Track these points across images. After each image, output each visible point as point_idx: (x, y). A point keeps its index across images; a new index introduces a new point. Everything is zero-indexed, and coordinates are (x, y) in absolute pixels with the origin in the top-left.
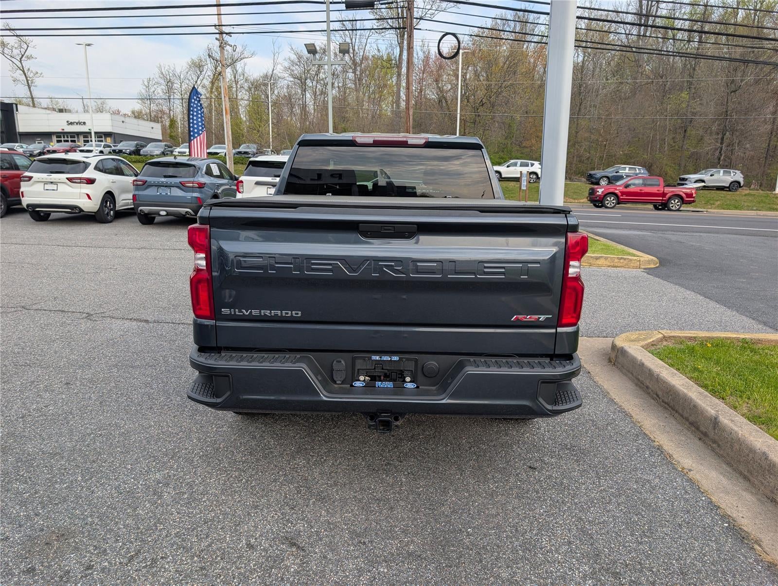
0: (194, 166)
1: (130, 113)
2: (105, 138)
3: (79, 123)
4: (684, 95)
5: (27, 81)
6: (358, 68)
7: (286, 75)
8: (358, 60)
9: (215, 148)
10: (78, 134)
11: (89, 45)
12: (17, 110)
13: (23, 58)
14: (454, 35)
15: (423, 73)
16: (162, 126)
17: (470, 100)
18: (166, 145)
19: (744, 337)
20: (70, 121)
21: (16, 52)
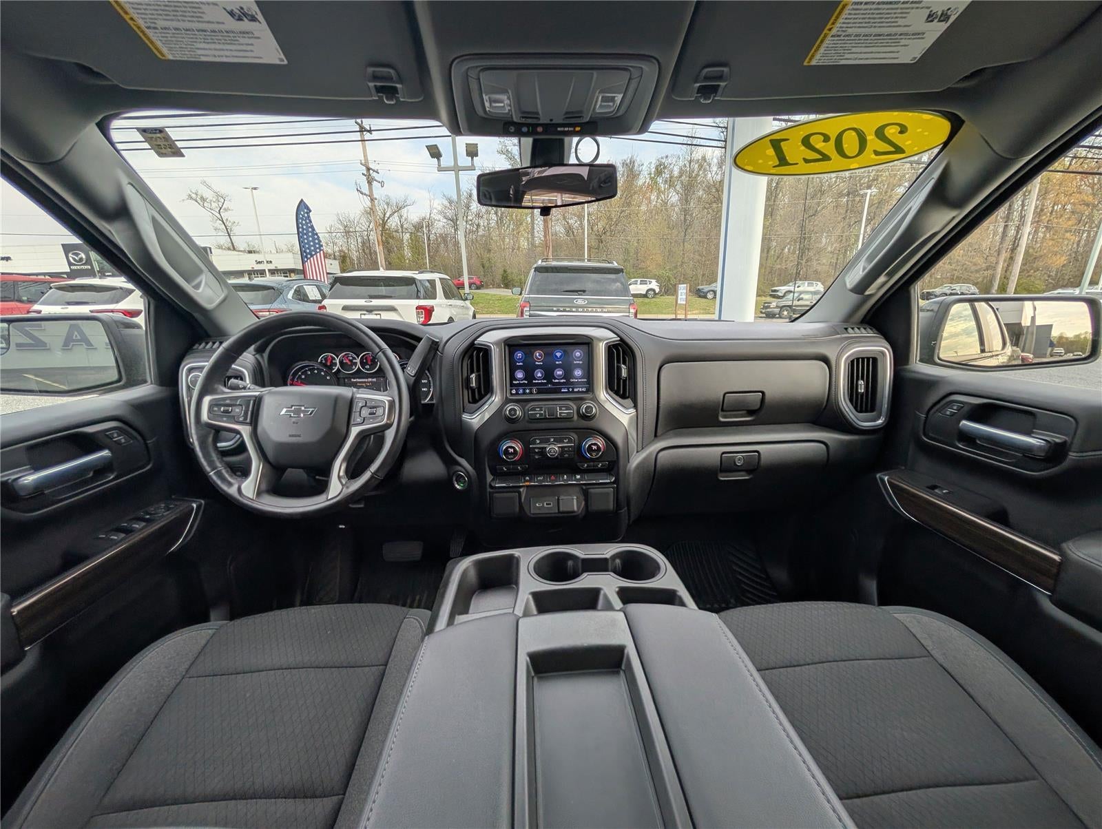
2: (290, 274)
3: (266, 262)
5: (227, 229)
7: (441, 217)
11: (255, 189)
12: (211, 253)
13: (221, 211)
17: (594, 229)
20: (259, 261)
21: (214, 205)
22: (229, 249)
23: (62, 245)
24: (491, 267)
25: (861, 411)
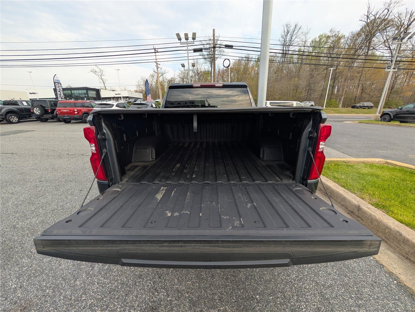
0: (147, 104)
1: (134, 91)
2: (126, 98)
3: (118, 94)
4: (296, 79)
5: (103, 82)
6: (199, 75)
7: (178, 77)
8: (199, 72)
9: (158, 100)
10: (119, 97)
11: (119, 70)
13: (102, 75)
14: (228, 59)
15: (218, 75)
16: (143, 94)
18: (143, 100)
19: (343, 160)
20: (116, 94)
21: (99, 74)
22: (105, 89)
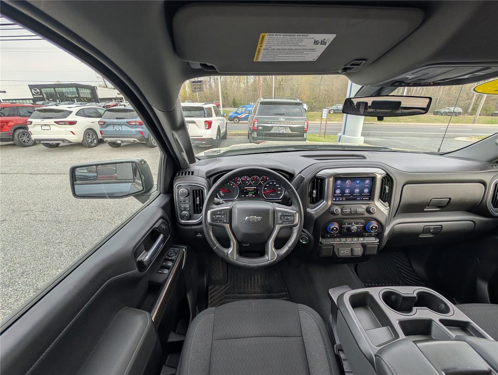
12: (97, 89)
17: (277, 79)
22: (104, 87)
23: (29, 85)
24: (228, 97)
25: (495, 208)
